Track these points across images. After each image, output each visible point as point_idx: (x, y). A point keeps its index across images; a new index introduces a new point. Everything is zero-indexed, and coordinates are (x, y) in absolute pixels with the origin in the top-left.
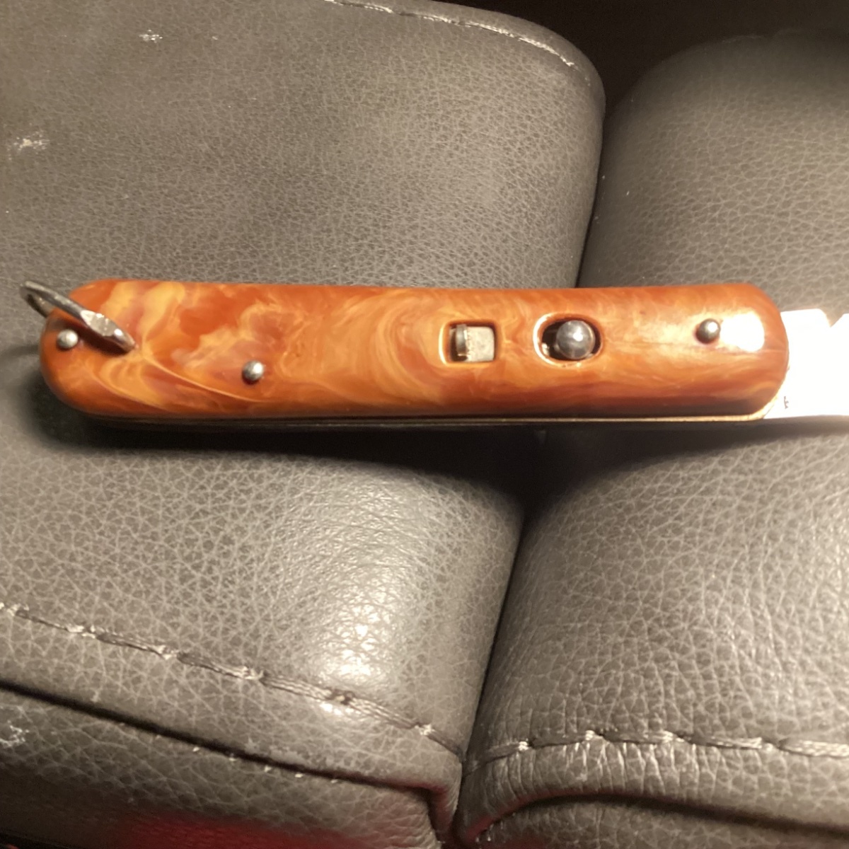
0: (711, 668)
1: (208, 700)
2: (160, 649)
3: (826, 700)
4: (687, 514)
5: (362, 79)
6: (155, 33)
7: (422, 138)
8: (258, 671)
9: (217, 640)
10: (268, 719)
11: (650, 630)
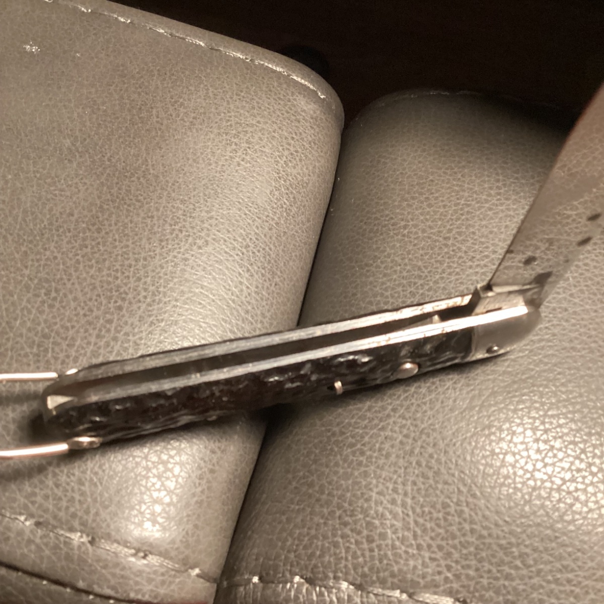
0: (374, 545)
1: (54, 554)
2: (22, 518)
3: (440, 569)
4: (369, 443)
5: (181, 100)
6: (35, 46)
7: (220, 151)
8: (88, 535)
9: (62, 514)
10: (93, 568)
11: (340, 517)
